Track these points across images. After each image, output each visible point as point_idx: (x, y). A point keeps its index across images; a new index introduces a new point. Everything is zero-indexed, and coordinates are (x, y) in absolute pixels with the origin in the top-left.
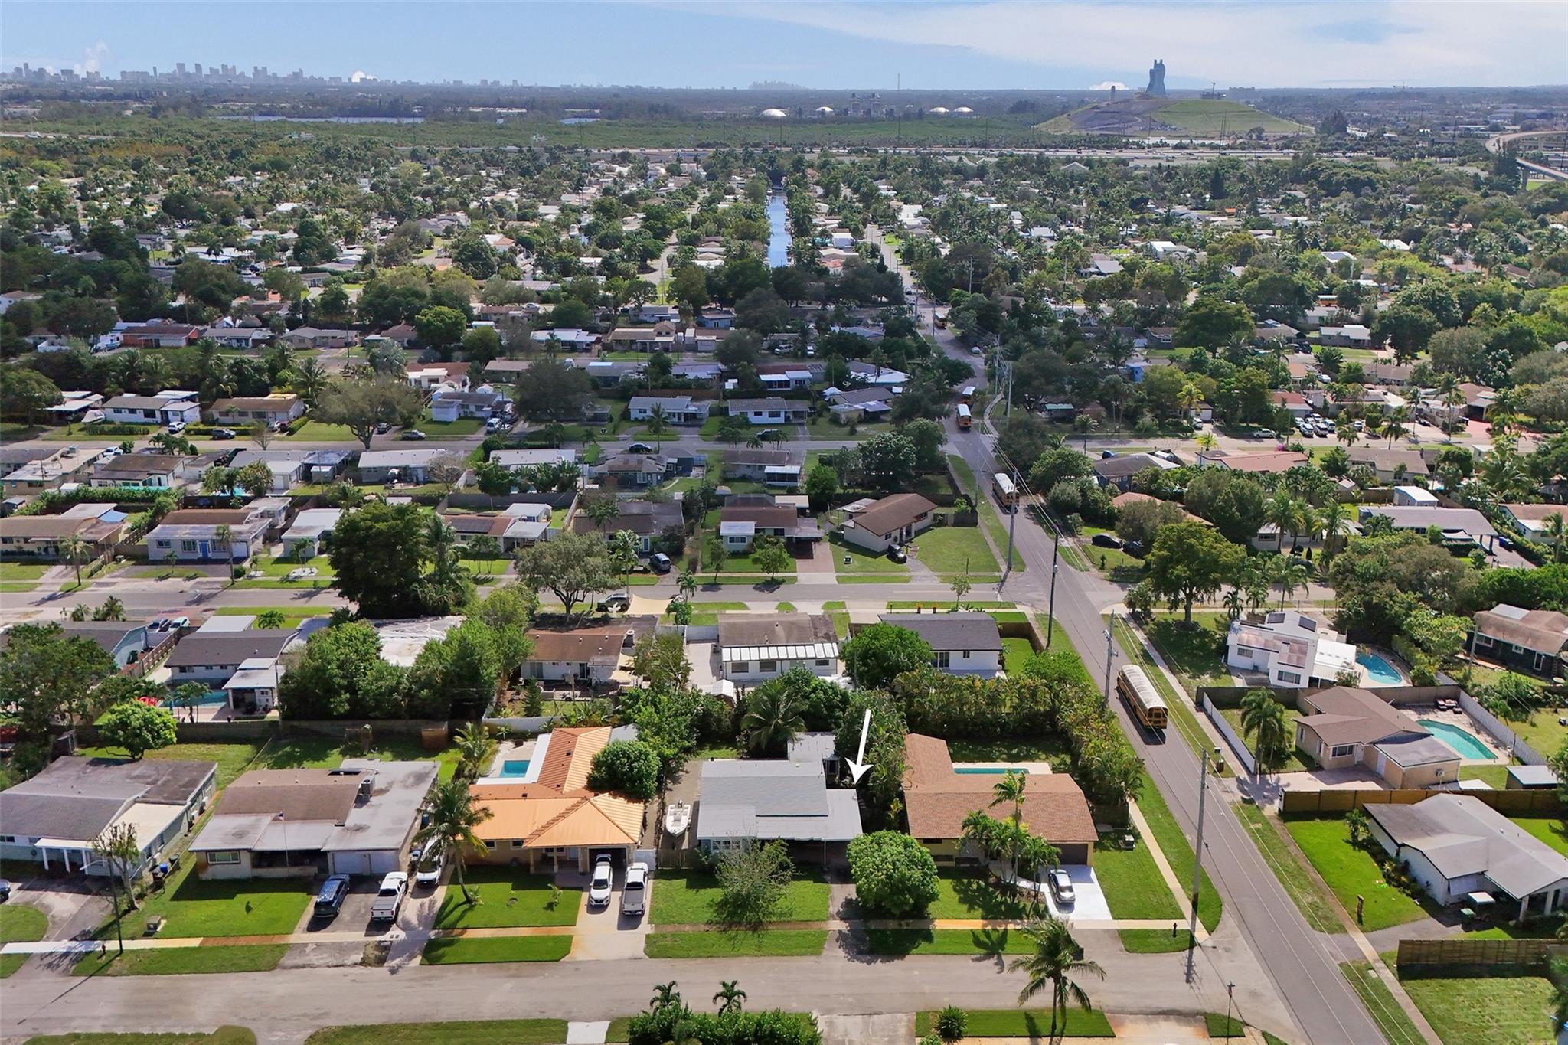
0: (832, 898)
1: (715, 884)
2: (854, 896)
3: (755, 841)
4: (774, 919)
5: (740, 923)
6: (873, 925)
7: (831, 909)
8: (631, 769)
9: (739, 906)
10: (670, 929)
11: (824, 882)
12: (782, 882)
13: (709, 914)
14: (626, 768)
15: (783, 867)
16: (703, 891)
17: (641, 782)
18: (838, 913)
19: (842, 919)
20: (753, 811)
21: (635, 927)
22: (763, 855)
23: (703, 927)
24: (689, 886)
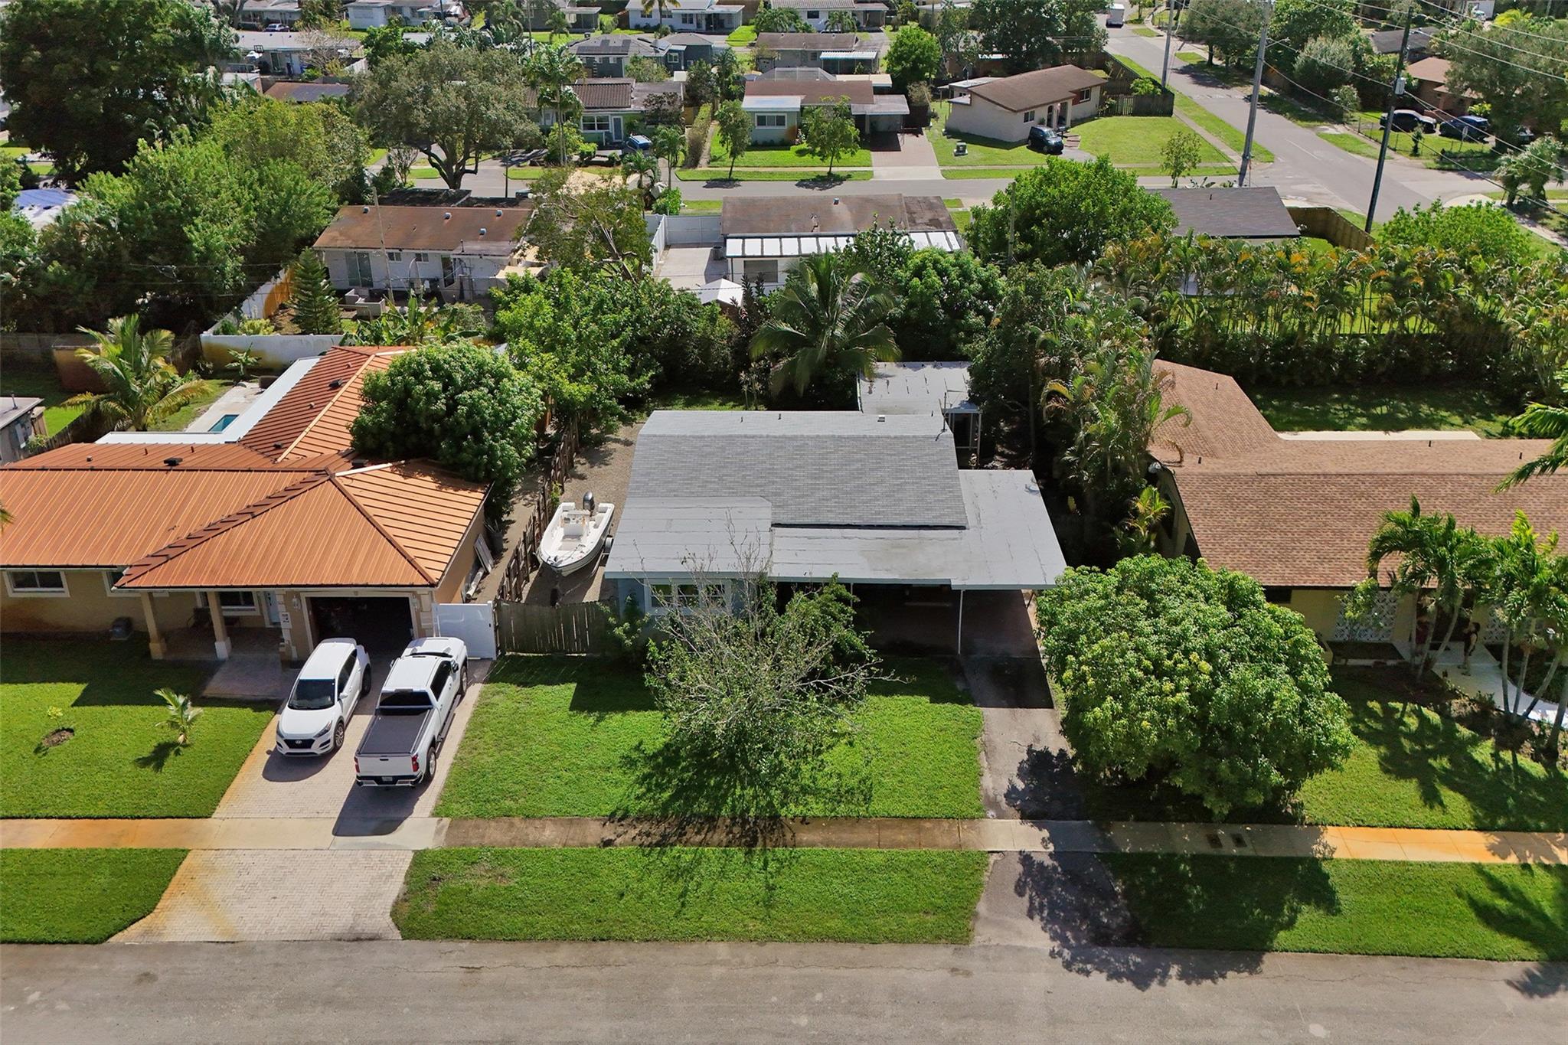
0: (988, 750)
1: (646, 701)
2: (1056, 743)
3: (762, 584)
4: (816, 808)
5: (711, 820)
6: (1128, 838)
7: (987, 781)
8: (452, 405)
9: (713, 767)
10: (495, 834)
11: (962, 699)
12: (841, 697)
13: (623, 789)
14: (441, 405)
15: (843, 656)
16: (615, 719)
17: (478, 439)
18: (1011, 794)
19: (1025, 816)
20: (765, 514)
21: (388, 827)
22: (789, 623)
23: (595, 832)
24: (579, 704)
